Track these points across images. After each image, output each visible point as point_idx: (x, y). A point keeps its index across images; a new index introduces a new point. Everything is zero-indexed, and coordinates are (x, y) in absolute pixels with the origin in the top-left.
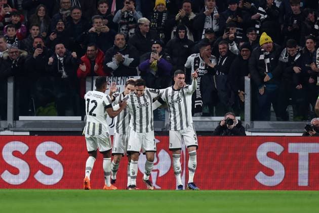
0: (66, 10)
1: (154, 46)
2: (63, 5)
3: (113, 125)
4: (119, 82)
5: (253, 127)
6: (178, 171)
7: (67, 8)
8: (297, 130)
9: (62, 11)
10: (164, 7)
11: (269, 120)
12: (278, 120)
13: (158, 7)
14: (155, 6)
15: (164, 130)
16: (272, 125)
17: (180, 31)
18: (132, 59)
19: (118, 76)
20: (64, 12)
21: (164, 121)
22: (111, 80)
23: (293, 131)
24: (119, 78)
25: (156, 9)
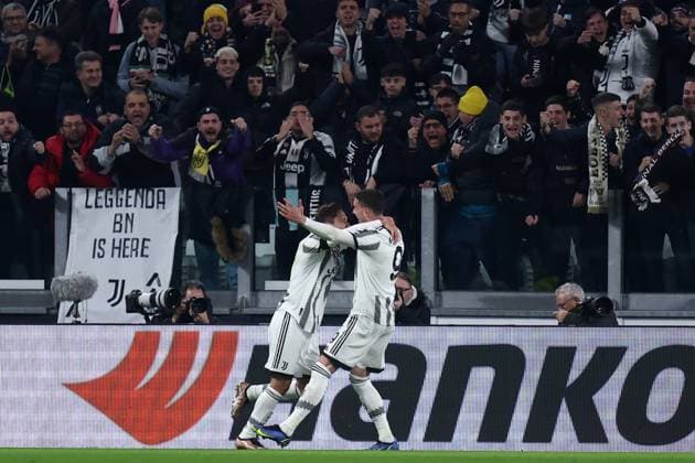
0: (15, 35)
1: (205, 117)
2: (8, 23)
3: (116, 300)
4: (131, 201)
5: (440, 306)
7: (17, 31)
8: (542, 313)
9: (5, 37)
13: (210, 25)
14: (202, 23)
15: (235, 312)
16: (484, 300)
19: (129, 189)
20: (12, 39)
21: (236, 290)
22: (114, 197)
23: (533, 313)
24: (132, 193)
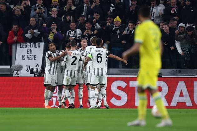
1: (53, 25)
3: (28, 71)
5: (109, 72)
6: (81, 97)
10: (57, 3)
11: (118, 67)
12: (123, 68)
16: (120, 71)
17: (67, 16)
18: (39, 33)
19: (31, 43)
22: (27, 45)
24: (32, 44)
25: (53, 4)
